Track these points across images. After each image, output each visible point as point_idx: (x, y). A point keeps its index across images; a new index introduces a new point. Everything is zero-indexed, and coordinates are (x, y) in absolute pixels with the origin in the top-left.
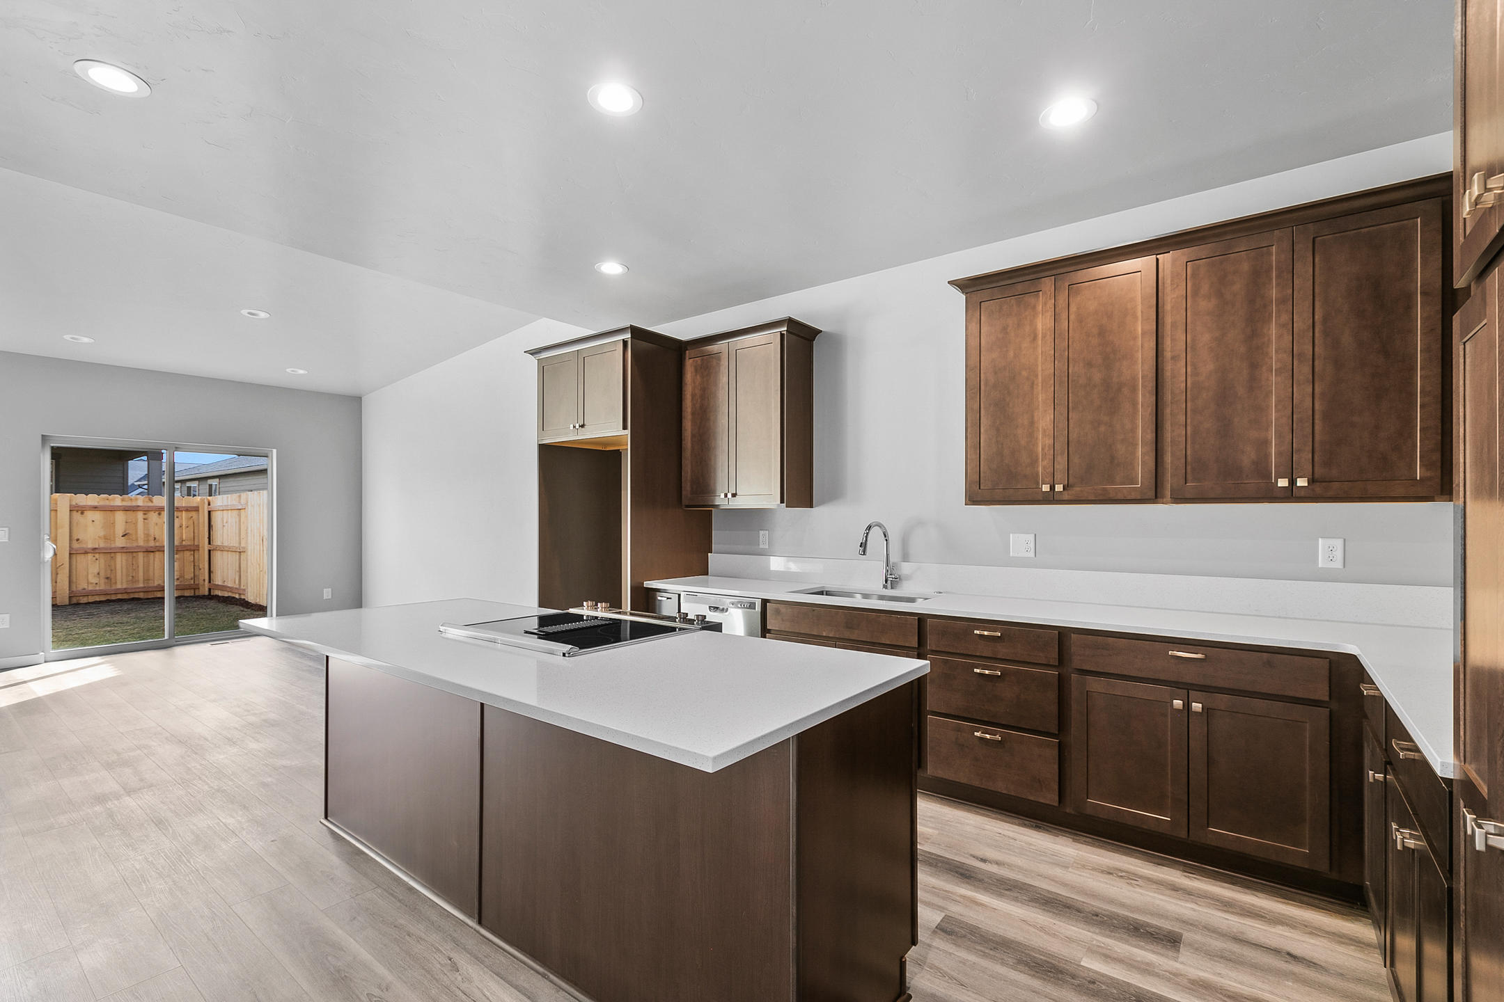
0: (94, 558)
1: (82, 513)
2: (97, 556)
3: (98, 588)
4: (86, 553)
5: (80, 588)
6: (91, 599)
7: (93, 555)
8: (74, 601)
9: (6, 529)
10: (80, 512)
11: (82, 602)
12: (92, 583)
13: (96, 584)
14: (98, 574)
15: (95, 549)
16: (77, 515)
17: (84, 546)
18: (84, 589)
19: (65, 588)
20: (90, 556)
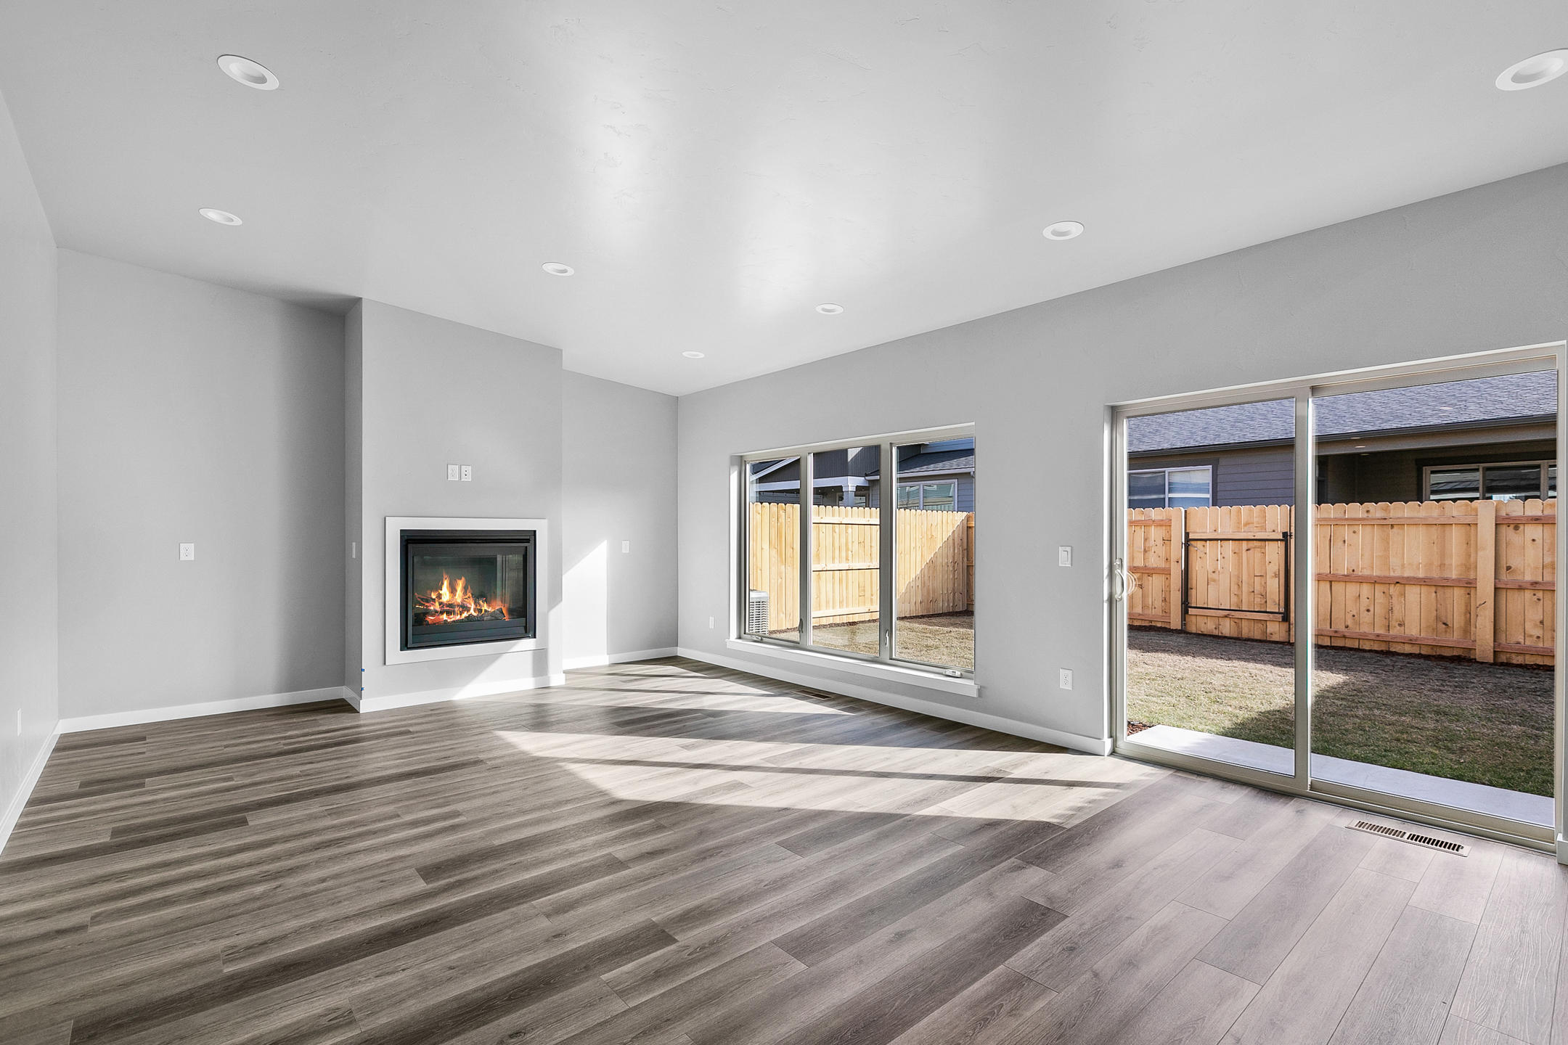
0: (1535, 598)
1: (1516, 528)
2: (1540, 594)
3: (1541, 645)
4: (1521, 588)
5: (1513, 640)
6: (1530, 660)
7: (1532, 592)
8: (1503, 658)
9: (1069, 549)
10: (1512, 526)
11: (1514, 662)
12: (1531, 636)
13: (1538, 637)
14: (1542, 622)
15: (1536, 583)
16: (1508, 532)
17: (1520, 578)
18: (1519, 643)
19: (1487, 637)
20: (1528, 594)
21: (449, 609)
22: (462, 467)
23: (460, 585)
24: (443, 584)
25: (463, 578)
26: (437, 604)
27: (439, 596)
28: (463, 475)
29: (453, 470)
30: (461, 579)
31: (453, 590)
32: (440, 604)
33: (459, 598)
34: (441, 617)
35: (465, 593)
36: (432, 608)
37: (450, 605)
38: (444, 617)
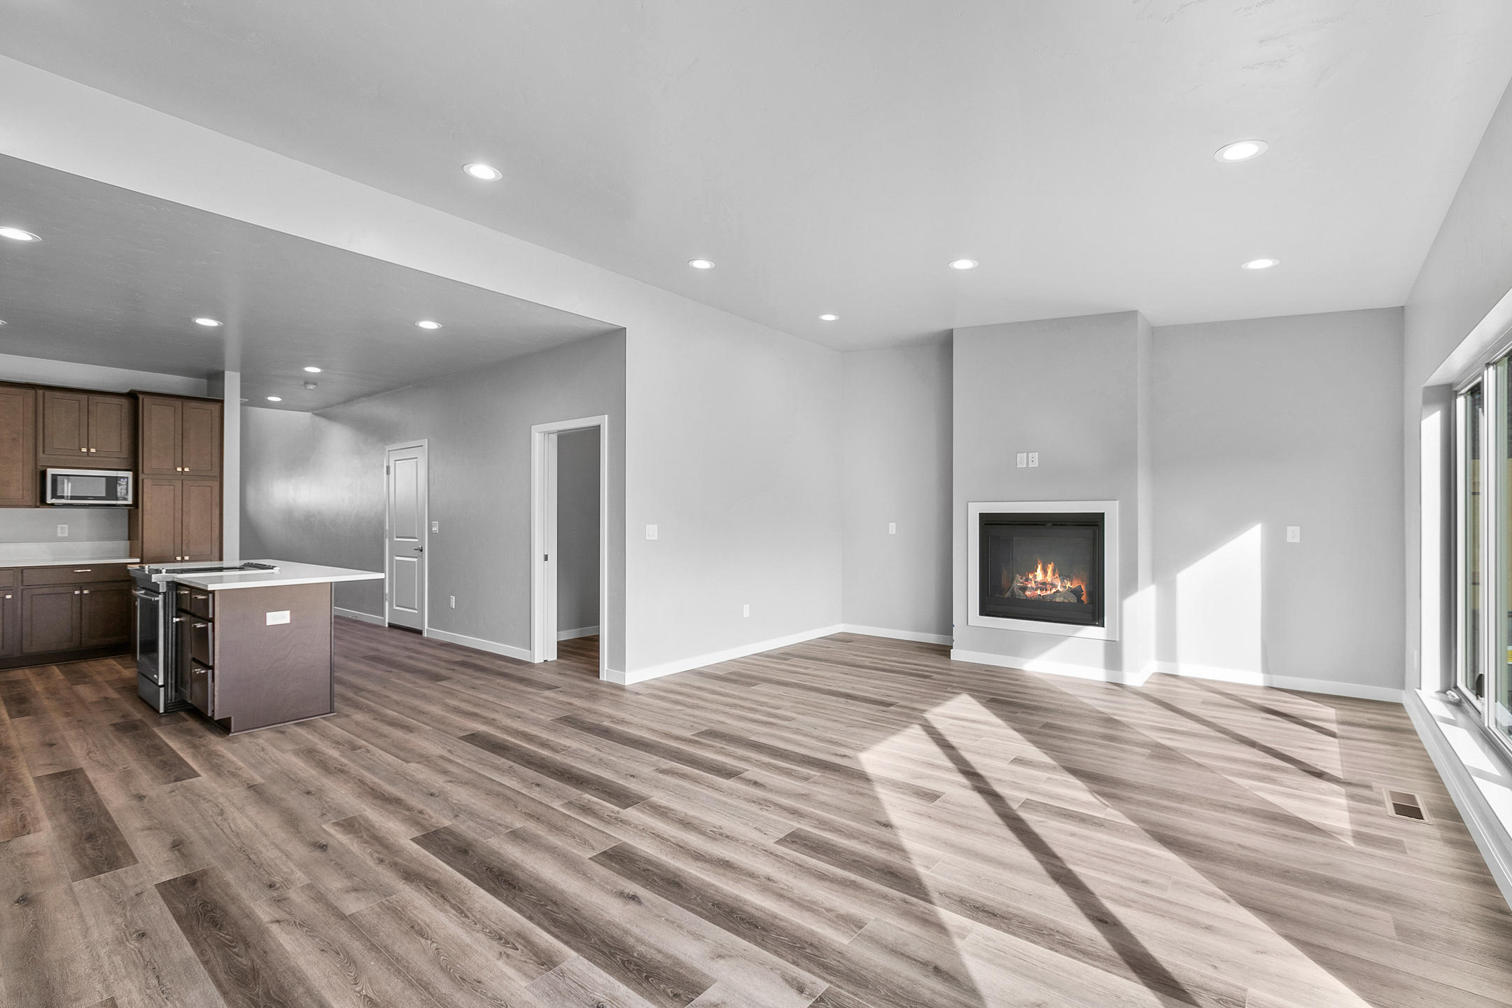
21: (1043, 586)
22: (1030, 454)
23: (1050, 568)
24: (1037, 567)
25: (1052, 563)
26: (1033, 582)
27: (1035, 577)
28: (1030, 461)
29: (1022, 457)
30: (1050, 564)
31: (1045, 571)
32: (1035, 582)
33: (1049, 578)
34: (1036, 592)
35: (1054, 574)
36: (1029, 586)
37: (1044, 583)
38: (1039, 592)
